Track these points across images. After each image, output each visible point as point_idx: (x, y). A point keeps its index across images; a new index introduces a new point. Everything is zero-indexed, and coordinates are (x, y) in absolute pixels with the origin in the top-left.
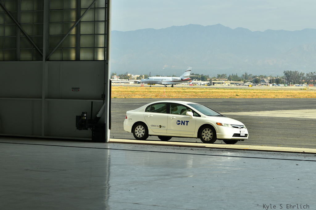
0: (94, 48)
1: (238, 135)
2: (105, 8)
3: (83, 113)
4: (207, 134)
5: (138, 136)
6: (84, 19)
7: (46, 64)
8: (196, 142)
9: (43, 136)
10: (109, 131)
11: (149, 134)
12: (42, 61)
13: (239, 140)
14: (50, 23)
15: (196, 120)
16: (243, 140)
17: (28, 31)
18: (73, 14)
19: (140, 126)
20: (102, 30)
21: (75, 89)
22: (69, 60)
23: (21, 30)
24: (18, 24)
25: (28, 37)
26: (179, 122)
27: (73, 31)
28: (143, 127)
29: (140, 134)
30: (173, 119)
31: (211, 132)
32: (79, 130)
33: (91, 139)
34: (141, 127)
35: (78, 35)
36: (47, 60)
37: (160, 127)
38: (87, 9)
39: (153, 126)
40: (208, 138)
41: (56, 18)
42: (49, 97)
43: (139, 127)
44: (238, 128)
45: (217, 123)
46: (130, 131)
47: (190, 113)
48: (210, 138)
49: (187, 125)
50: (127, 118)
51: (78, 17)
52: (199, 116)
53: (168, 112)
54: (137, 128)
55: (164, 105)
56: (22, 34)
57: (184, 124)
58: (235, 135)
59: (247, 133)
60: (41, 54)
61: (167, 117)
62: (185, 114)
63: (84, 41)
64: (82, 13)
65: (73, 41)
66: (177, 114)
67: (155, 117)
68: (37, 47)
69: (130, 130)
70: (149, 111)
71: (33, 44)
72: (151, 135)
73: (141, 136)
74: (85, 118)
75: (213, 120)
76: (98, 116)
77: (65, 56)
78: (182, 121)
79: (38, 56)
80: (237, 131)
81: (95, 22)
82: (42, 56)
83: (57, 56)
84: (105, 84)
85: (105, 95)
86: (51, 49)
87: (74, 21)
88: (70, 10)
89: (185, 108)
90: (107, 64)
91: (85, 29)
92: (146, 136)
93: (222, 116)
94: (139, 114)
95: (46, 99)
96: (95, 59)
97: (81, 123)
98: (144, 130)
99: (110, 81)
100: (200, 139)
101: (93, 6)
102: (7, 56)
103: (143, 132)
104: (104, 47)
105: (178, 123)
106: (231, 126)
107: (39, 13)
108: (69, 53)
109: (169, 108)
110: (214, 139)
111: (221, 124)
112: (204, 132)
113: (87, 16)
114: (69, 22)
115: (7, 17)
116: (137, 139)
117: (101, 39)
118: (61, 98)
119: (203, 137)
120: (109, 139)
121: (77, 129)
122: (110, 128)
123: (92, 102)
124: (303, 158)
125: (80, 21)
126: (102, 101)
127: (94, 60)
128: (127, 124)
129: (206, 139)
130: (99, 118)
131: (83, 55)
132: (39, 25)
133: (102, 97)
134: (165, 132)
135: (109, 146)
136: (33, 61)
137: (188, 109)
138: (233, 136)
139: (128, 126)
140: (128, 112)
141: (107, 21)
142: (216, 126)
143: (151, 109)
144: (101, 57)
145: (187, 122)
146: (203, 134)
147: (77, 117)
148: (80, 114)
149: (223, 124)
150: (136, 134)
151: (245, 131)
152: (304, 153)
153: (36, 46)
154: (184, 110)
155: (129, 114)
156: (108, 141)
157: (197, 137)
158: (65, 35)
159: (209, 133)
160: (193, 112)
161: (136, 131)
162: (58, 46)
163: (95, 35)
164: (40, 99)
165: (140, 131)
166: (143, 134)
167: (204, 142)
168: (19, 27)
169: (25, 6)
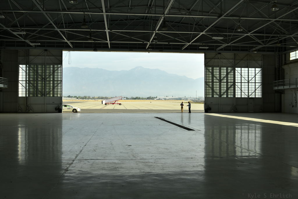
0: (57, 94)
2: (61, 86)
3: (57, 107)
7: (46, 97)
9: (45, 112)
10: (62, 111)
14: (46, 89)
15: (72, 108)
33: (59, 112)
35: (53, 91)
49: (70, 109)
51: (54, 88)
56: (38, 91)
62: (69, 107)
63: (55, 93)
65: (51, 92)
75: (75, 107)
77: (49, 96)
84: (61, 101)
86: (47, 94)
87: (52, 88)
100: (73, 112)
104: (61, 94)
118: (50, 104)
121: (55, 110)
123: (59, 105)
127: (58, 97)
131: (55, 95)
147: (55, 108)
156: (62, 113)
159: (75, 111)
164: (45, 105)
169: (39, 85)
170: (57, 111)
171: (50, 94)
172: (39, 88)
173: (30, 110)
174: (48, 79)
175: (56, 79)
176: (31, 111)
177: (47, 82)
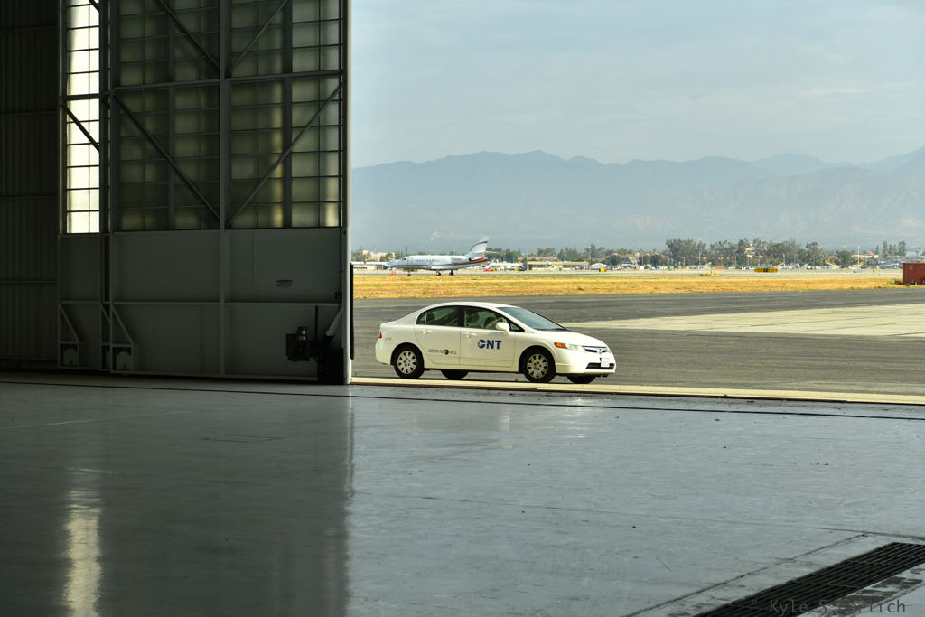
0: (319, 204)
1: (597, 366)
2: (339, 125)
3: (300, 329)
4: (538, 366)
5: (404, 372)
6: (298, 147)
7: (225, 236)
8: (516, 382)
9: (222, 375)
10: (350, 362)
11: (426, 366)
12: (218, 228)
13: (599, 375)
14: (232, 157)
15: (515, 340)
16: (605, 375)
17: (190, 172)
18: (277, 139)
19: (407, 352)
20: (333, 167)
21: (281, 283)
22: (270, 227)
23: (175, 169)
24: (171, 160)
25: (192, 185)
26: (483, 344)
27: (278, 172)
28: (412, 355)
29: (409, 368)
30: (470, 336)
31: (544, 361)
32: (294, 361)
33: (316, 379)
34: (409, 354)
35: (287, 179)
36: (229, 227)
37: (447, 352)
38: (304, 128)
39: (433, 351)
40: (540, 372)
41: (244, 146)
42: (232, 299)
43: (405, 354)
44: (596, 351)
45: (556, 344)
46: (389, 362)
47: (504, 326)
48: (543, 373)
49: (498, 348)
50: (381, 337)
51: (287, 144)
52: (522, 330)
53: (461, 325)
54: (402, 355)
55: (452, 310)
56: (178, 179)
57: (492, 347)
58: (592, 366)
59: (613, 361)
60: (215, 216)
61: (461, 335)
62: (494, 327)
63: (298, 190)
64: (294, 136)
65: (278, 189)
66: (479, 327)
67: (436, 334)
68: (207, 203)
69: (388, 360)
70: (423, 323)
71: (200, 198)
72: (428, 369)
73: (410, 371)
74: (304, 338)
75: (547, 338)
76: (329, 334)
77: (262, 219)
78: (488, 341)
79: (210, 220)
80: (594, 358)
81: (319, 154)
82: (218, 220)
83: (246, 219)
84: (342, 271)
85: (341, 295)
86: (236, 206)
87: (280, 151)
88: (269, 131)
89: (493, 315)
90: (345, 233)
91: (300, 167)
92: (419, 371)
93: (564, 329)
94: (405, 328)
95: (228, 304)
96: (321, 225)
97: (296, 348)
98: (415, 360)
99: (352, 266)
100: (523, 375)
101: (315, 123)
102: (149, 221)
103: (414, 363)
104: (339, 202)
105: (481, 344)
106: (583, 349)
107: (210, 138)
108: (270, 214)
109: (461, 316)
110: (550, 374)
111: (563, 346)
112: (531, 362)
113: (304, 143)
114: (270, 153)
115: (149, 146)
116: (403, 376)
117: (333, 186)
118: (257, 301)
119: (530, 371)
120: (350, 379)
121: (289, 359)
122: (352, 357)
123: (317, 308)
124: (725, 408)
125: (291, 152)
126: (337, 305)
127: (319, 227)
128: (381, 348)
129: (535, 375)
130: (332, 337)
131: (299, 217)
132: (211, 160)
133: (336, 298)
134: (457, 362)
135: (351, 391)
136: (200, 229)
137: (499, 317)
138: (588, 368)
139: (383, 352)
140: (383, 325)
141: (343, 152)
142: (553, 350)
143: (428, 318)
144: (331, 220)
145: (499, 342)
146: (529, 365)
147: (288, 336)
148: (293, 331)
149: (567, 346)
150: (400, 367)
151: (608, 358)
152: (725, 397)
153: (205, 201)
154: (492, 319)
155: (386, 329)
156: (349, 382)
157: (517, 370)
158: (260, 180)
159: (541, 363)
160: (510, 322)
161: (399, 361)
162: (248, 200)
163: (320, 178)
164: (216, 303)
165: (407, 362)
166: (414, 367)
167: (532, 380)
168: (171, 164)
169: (182, 124)
170: (311, 366)
171: (268, 205)
172: (184, 149)
173: (117, 351)
174: (243, 70)
175: (301, 63)
176: (123, 358)
177: (242, 98)
